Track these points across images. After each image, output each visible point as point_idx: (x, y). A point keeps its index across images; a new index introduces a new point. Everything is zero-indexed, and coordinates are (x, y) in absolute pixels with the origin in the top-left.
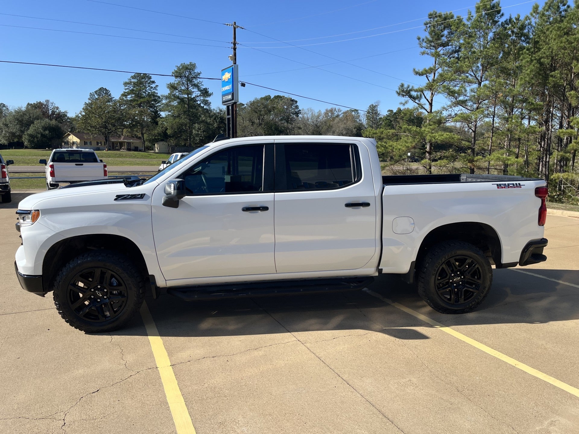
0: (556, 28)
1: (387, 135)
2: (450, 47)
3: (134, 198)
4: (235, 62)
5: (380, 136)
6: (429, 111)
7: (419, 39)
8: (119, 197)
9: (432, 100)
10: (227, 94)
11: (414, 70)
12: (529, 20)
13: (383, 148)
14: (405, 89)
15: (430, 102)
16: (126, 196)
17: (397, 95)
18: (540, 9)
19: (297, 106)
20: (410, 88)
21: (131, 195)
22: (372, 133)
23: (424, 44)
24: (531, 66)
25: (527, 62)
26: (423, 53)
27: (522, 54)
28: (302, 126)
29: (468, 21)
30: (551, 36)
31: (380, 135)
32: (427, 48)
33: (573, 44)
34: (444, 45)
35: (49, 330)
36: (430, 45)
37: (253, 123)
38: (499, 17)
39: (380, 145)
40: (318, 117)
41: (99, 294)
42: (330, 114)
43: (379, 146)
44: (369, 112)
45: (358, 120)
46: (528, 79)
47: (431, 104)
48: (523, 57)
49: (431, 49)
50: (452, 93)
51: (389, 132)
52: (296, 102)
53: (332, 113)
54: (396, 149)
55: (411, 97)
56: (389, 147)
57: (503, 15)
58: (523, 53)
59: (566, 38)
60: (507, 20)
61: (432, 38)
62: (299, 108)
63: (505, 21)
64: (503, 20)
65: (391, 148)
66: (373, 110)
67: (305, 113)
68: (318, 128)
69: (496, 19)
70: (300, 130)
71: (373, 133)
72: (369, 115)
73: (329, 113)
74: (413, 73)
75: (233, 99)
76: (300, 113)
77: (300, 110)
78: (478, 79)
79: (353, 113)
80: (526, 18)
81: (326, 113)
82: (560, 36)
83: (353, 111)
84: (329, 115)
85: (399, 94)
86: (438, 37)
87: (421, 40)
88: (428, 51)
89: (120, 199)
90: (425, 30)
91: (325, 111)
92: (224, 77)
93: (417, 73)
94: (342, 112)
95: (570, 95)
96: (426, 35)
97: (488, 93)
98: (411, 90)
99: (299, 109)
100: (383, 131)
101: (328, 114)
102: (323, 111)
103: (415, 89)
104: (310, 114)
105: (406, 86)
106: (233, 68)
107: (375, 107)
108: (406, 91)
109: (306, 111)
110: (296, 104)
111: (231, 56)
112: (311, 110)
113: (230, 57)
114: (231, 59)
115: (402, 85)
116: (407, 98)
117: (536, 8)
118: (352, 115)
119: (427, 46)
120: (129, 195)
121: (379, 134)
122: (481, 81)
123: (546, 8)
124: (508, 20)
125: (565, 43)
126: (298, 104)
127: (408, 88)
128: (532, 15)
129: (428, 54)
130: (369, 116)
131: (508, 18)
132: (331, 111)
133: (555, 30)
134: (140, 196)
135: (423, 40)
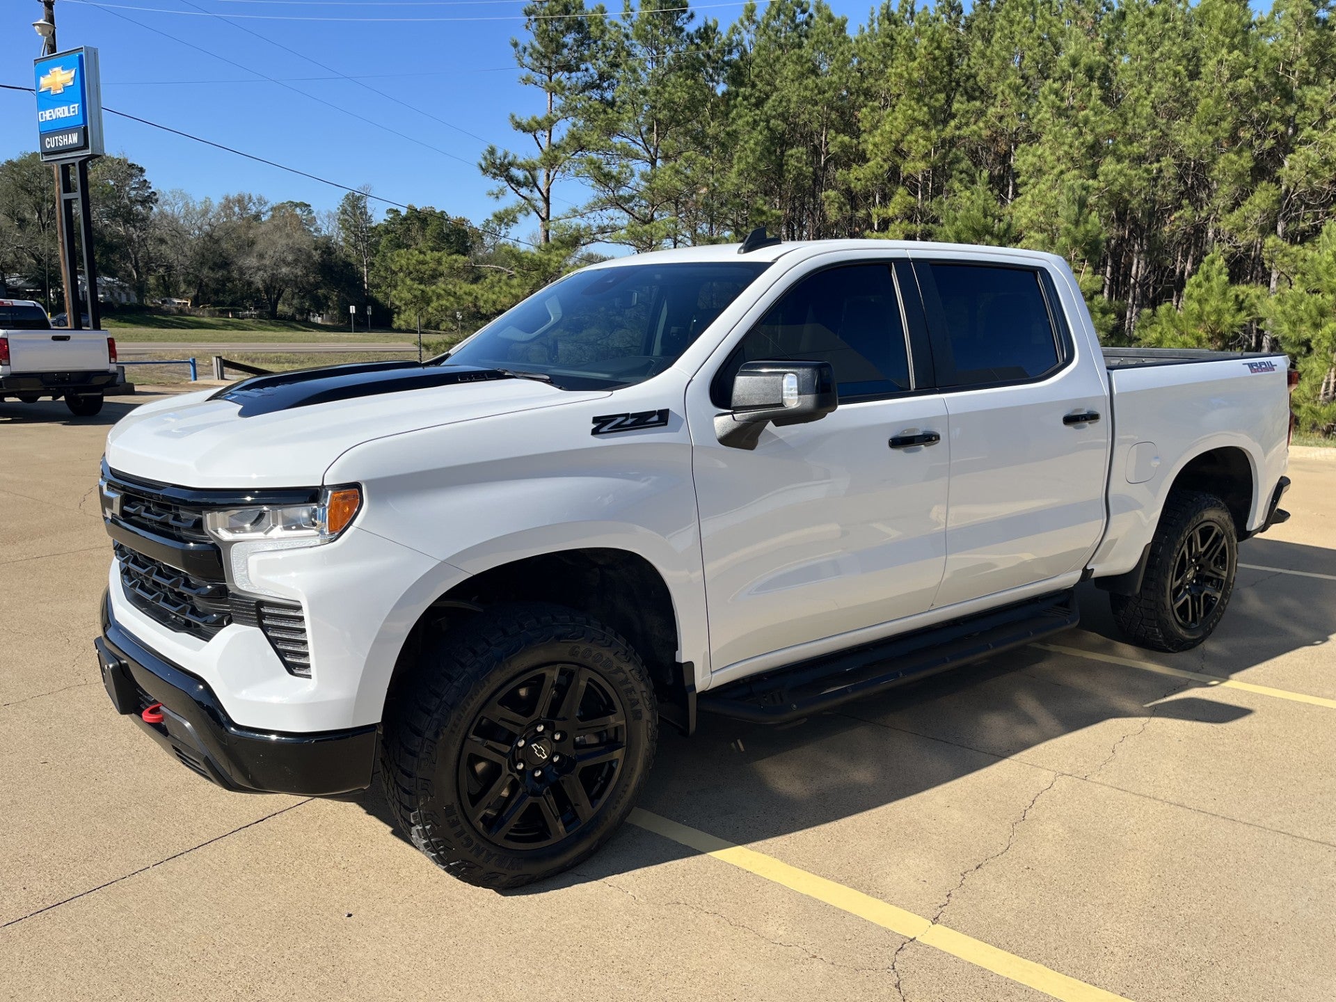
0: (794, 58)
1: (451, 268)
2: (580, 74)
3: (632, 424)
4: (52, 43)
5: (435, 270)
6: (544, 215)
7: (515, 45)
8: (602, 424)
9: (548, 190)
10: (66, 131)
11: (513, 117)
12: (739, 34)
13: (452, 299)
14: (498, 161)
15: (545, 194)
16: (620, 419)
17: (480, 172)
18: (760, 15)
19: (145, 181)
20: (510, 158)
21: (634, 415)
22: (414, 261)
23: (528, 60)
24: (755, 134)
25: (748, 123)
26: (527, 81)
27: (735, 106)
28: (168, 238)
29: (624, 18)
30: (785, 73)
31: (434, 266)
32: (533, 70)
33: (826, 95)
34: (568, 68)
35: (350, 915)
36: (542, 64)
37: (23, 223)
38: (685, 20)
39: (444, 290)
40: (205, 213)
41: (540, 752)
42: (236, 209)
43: (442, 292)
44: (344, 212)
45: (312, 229)
46: (750, 160)
47: (547, 200)
48: (737, 113)
49: (541, 72)
50: (604, 178)
51: (456, 261)
52: (142, 170)
53: (244, 208)
54: (486, 302)
55: (510, 179)
56: (465, 297)
57: (692, 16)
58: (738, 104)
59: (813, 81)
60: (700, 29)
61: (545, 47)
62: (150, 188)
63: (697, 32)
64: (691, 28)
65: (470, 299)
66: (355, 207)
67: (165, 203)
68: (217, 242)
69: (679, 24)
70: (164, 247)
71: (417, 261)
72: (347, 217)
73: (235, 205)
74: (510, 125)
75: (86, 146)
76: (157, 200)
77: (155, 194)
78: (650, 152)
79: (298, 211)
80: (733, 29)
81: (228, 205)
82: (802, 76)
83: (297, 205)
84: (234, 213)
85: (485, 171)
86: (557, 47)
87: (520, 48)
88: (536, 77)
89: (605, 429)
90: (527, 27)
91: (223, 201)
92: (45, 82)
93: (519, 126)
94: (269, 206)
95: (827, 197)
96: (529, 38)
97: (678, 184)
98: (511, 164)
99: (150, 191)
100: (440, 258)
101: (231, 208)
102: (217, 202)
103: (518, 162)
104: (180, 205)
105: (500, 153)
106: (81, 57)
107: (359, 199)
108: (501, 164)
109: (169, 197)
110: (141, 175)
111: (41, 21)
112: (183, 196)
113: (39, 25)
114: (42, 32)
115: (492, 152)
116: (501, 183)
117: (751, 10)
118: (297, 215)
119: (533, 64)
120: (627, 416)
121: (432, 265)
122: (656, 156)
123: (774, 12)
124: (702, 30)
125: (812, 90)
126: (147, 176)
127: (505, 158)
128: (742, 24)
129: (536, 84)
130: (346, 220)
131: (703, 26)
132: (240, 201)
133: (792, 61)
134: (655, 418)
135: (525, 49)
